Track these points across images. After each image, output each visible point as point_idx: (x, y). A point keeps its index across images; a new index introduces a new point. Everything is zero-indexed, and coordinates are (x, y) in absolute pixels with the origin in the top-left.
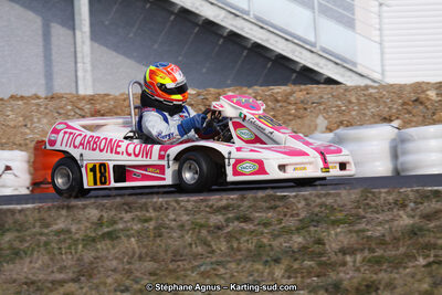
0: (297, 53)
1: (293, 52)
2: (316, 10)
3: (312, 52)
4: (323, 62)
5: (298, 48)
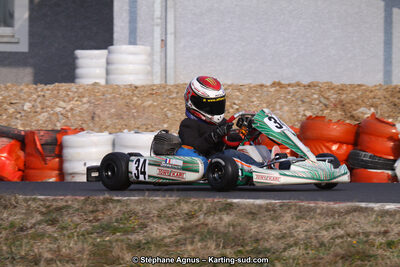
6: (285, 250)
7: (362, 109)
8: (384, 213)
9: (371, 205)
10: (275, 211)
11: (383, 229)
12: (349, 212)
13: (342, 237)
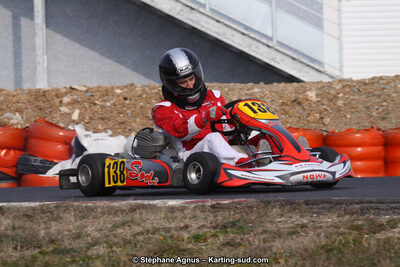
0: (253, 48)
1: (250, 46)
2: (274, 5)
3: (269, 46)
4: (279, 57)
5: (255, 43)
6: (88, 248)
7: (7, 115)
8: (172, 209)
9: (151, 202)
10: (52, 212)
11: (182, 225)
12: (133, 209)
13: (141, 233)
